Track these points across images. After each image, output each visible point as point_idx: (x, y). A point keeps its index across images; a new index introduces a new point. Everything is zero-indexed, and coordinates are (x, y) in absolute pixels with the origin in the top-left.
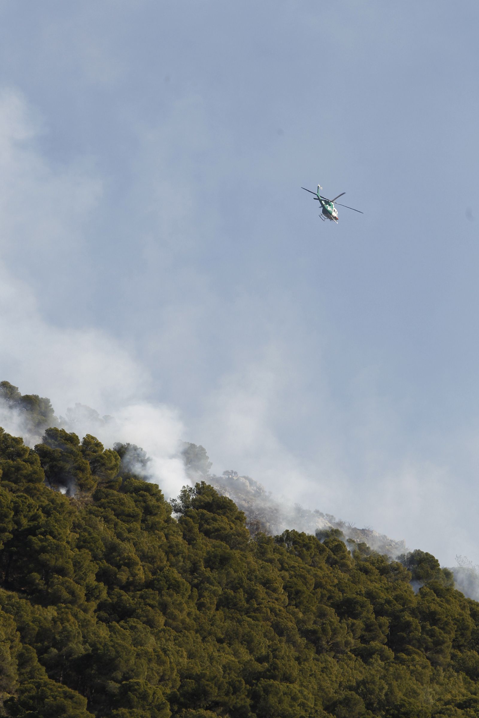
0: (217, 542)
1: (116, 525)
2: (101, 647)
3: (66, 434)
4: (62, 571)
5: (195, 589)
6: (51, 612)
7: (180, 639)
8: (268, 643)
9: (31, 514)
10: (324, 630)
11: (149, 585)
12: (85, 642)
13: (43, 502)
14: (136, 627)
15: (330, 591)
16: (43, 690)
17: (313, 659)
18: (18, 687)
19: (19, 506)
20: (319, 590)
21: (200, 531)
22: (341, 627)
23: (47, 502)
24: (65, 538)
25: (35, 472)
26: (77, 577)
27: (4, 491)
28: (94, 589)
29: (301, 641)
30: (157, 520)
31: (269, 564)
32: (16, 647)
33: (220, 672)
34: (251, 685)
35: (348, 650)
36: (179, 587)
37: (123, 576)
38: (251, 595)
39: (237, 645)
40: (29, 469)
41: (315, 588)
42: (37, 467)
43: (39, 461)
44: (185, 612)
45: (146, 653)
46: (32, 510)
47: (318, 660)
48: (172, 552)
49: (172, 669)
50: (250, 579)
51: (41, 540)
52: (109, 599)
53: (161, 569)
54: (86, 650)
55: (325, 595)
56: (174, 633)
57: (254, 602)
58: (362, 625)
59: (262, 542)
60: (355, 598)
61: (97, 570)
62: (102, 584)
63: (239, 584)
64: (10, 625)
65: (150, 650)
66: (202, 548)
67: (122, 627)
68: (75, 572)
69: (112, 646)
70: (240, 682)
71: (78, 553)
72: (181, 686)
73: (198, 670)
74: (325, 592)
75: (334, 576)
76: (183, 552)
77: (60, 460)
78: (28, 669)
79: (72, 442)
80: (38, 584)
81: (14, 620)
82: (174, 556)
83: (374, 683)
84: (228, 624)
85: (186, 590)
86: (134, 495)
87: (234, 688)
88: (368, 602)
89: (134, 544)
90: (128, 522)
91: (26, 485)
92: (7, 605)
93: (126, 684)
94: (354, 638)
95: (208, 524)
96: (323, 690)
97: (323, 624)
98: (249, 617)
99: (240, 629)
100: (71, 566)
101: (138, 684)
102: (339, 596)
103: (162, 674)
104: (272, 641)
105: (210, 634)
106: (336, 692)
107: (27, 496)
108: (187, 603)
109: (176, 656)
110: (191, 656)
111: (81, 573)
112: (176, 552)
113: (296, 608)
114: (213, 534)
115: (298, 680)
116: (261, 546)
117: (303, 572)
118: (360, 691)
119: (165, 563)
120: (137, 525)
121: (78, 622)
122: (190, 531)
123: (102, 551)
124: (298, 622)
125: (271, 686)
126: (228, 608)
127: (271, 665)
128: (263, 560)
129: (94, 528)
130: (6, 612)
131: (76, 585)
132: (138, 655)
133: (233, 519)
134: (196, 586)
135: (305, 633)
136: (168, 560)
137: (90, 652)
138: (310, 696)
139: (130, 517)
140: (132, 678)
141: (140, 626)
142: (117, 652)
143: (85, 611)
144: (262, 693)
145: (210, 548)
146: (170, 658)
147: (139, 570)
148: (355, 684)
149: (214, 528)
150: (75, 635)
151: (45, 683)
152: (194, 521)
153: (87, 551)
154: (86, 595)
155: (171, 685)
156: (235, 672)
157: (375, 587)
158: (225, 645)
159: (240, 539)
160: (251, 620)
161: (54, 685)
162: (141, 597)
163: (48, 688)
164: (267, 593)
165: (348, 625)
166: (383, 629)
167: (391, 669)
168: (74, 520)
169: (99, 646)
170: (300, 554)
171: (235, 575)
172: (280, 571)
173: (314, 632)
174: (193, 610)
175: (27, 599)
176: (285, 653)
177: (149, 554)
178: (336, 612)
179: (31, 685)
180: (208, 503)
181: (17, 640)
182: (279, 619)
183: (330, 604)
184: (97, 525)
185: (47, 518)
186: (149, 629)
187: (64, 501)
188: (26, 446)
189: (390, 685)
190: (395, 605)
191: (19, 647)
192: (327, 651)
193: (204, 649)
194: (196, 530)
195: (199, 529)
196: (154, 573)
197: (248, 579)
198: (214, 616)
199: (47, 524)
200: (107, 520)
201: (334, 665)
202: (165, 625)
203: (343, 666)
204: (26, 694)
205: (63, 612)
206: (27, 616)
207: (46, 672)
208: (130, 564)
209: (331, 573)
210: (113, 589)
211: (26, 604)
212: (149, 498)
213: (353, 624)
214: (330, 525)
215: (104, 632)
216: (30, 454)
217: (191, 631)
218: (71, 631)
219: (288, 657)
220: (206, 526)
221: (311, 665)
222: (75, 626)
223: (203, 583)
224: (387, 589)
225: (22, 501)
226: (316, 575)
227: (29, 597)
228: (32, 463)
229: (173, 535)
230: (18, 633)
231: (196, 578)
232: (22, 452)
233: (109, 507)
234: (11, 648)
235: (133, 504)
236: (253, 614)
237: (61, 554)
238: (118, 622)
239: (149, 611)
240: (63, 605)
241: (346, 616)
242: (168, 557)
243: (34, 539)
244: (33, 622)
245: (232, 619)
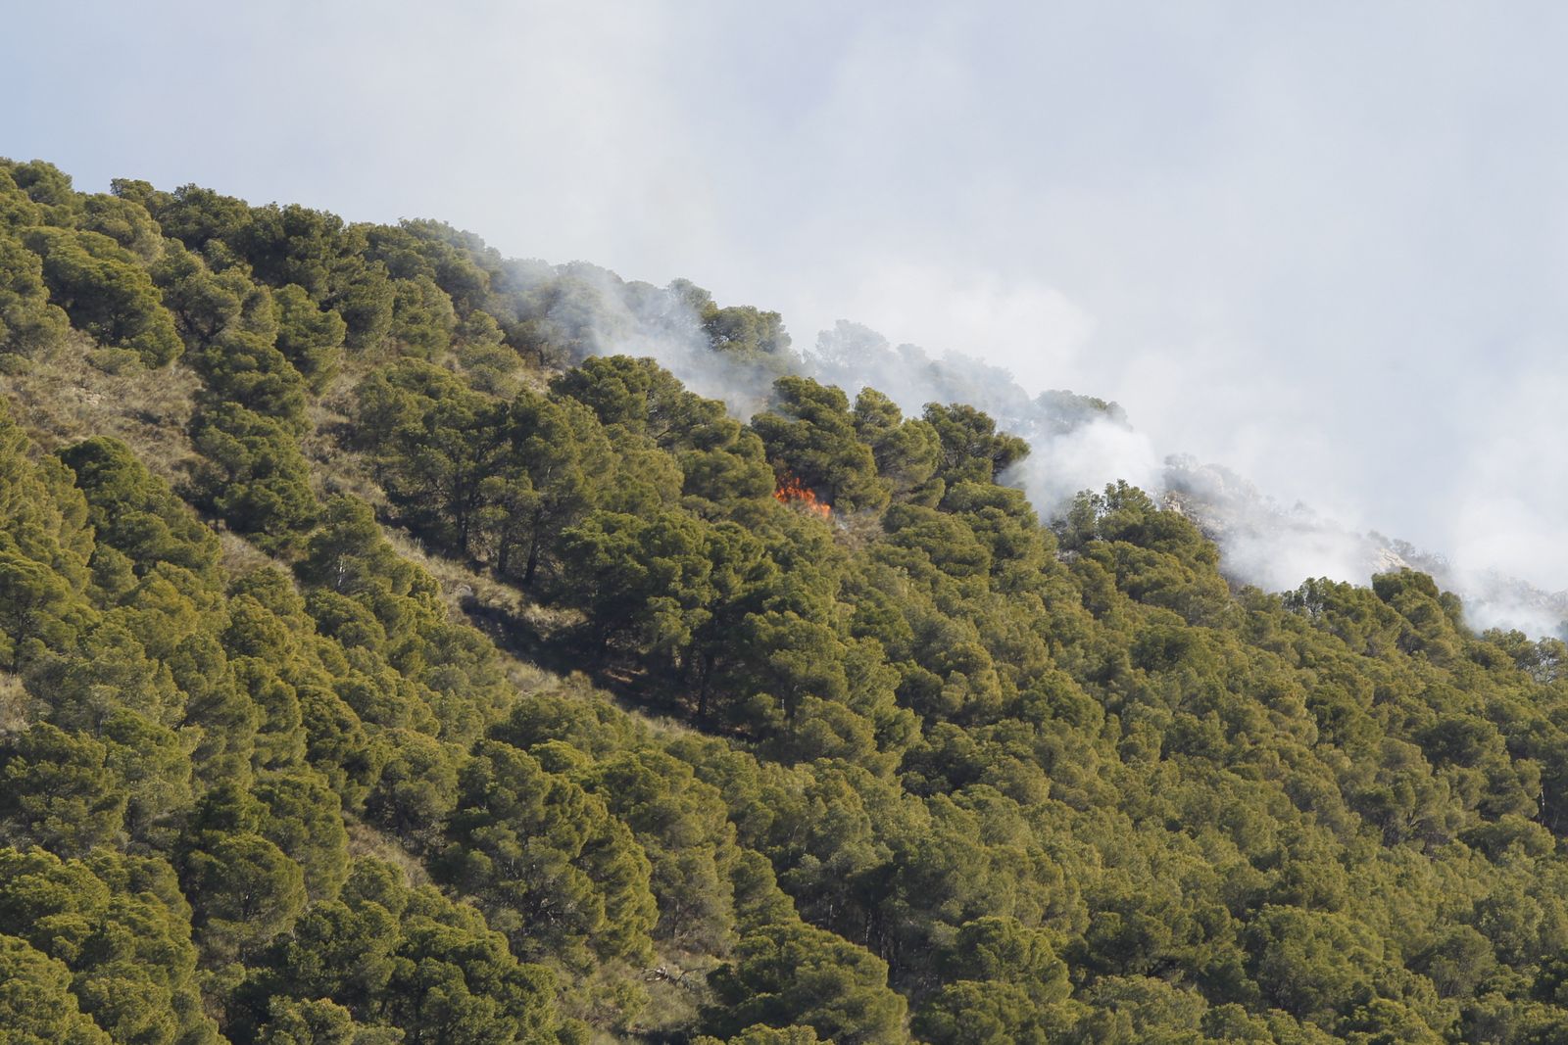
0: (1158, 611)
1: (935, 582)
2: (914, 849)
3: (818, 388)
4: (821, 688)
5: (1113, 716)
6: (801, 777)
7: (1085, 826)
8: (1277, 826)
9: (749, 565)
10: (1399, 794)
11: (1014, 709)
12: (878, 839)
13: (776, 538)
14: (986, 803)
15: (1406, 707)
16: (790, 947)
17: (1378, 857)
18: (737, 941)
19: (724, 549)
20: (1384, 707)
21: (1119, 589)
22: (1437, 786)
23: (783, 539)
24: (825, 614)
25: (754, 474)
26: (855, 700)
27: (689, 519)
28: (893, 724)
29: (1350, 819)
30: (1025, 568)
31: (1274, 654)
32: (727, 855)
33: (1175, 894)
34: (1245, 919)
35: (1452, 835)
36: (1077, 712)
37: (956, 694)
38: (1237, 724)
39: (1209, 833)
40: (739, 468)
41: (1377, 702)
42: (759, 462)
43: (762, 450)
44: (1093, 767)
45: (1012, 857)
46: (751, 556)
47: (1388, 859)
48: (1060, 636)
49: (1070, 891)
50: (1233, 689)
51: (773, 622)
52: (926, 744)
53: (1037, 675)
54: (881, 856)
55: (1399, 716)
56: (1071, 813)
57: (1242, 737)
58: (1483, 781)
59: (1257, 608)
60: (1464, 722)
61: (897, 683)
62: (909, 713)
63: (1208, 700)
64: (714, 808)
65: (1022, 851)
66: (1125, 625)
67: (958, 803)
68: (850, 687)
69: (939, 846)
70: (1219, 912)
71: (855, 646)
72: (1092, 928)
73: (1126, 891)
74: (1398, 710)
75: (1416, 675)
76: (1084, 636)
77: (807, 446)
78: (757, 903)
79: (832, 406)
80: (771, 718)
81: (722, 797)
82: (1064, 646)
83: (1511, 904)
84: (1189, 788)
85: (1094, 717)
86: (972, 515)
87: (1207, 926)
88: (1492, 727)
89: (975, 622)
90: (962, 574)
91: (738, 502)
92: (705, 765)
93: (972, 927)
94: (1464, 808)
95: (1136, 572)
96: (1403, 924)
97: (1397, 780)
98: (1233, 771)
99: (1217, 800)
100: (840, 677)
101: (997, 925)
102: (1429, 718)
103: (1048, 902)
104: (1287, 822)
105: (1150, 812)
106: (1430, 928)
107: (740, 528)
108: (1097, 746)
109: (1078, 862)
110: (1110, 861)
111: (864, 690)
112: (1069, 635)
113: (1336, 746)
114: (1148, 594)
115: (1347, 903)
116: (1254, 616)
117: (1347, 668)
118: (1483, 923)
119: (1045, 660)
120: (981, 581)
121: (862, 796)
122: (1097, 589)
123: (907, 640)
124: (1342, 781)
125: (1287, 919)
126: (1187, 753)
127: (1287, 873)
128: (1260, 646)
129: (888, 592)
130: (705, 780)
131: (855, 716)
132: (995, 864)
133: (1191, 559)
134: (1115, 709)
135: (1359, 803)
136: (1051, 654)
137: (891, 860)
138: (1375, 937)
139: (966, 564)
140: (983, 914)
141: (997, 800)
142: (949, 859)
143: (876, 771)
144: (1268, 935)
145: (1142, 625)
146: (1063, 867)
147: (990, 678)
148: (1471, 909)
149: (1149, 580)
150: (855, 825)
151: (794, 932)
152: (1104, 568)
153: (874, 641)
154: (876, 737)
155: (1069, 927)
156: (1209, 893)
157: (1508, 696)
158: (1183, 835)
159: (1207, 601)
160: (1239, 777)
161: (814, 936)
162: (997, 737)
163: (802, 943)
164: (1270, 717)
165: (1451, 780)
166: (1530, 785)
167: (1550, 872)
168: (843, 576)
169: (908, 846)
170: (1341, 629)
171: (1200, 681)
172: (1298, 668)
173: (1378, 799)
174: (1110, 761)
175: (748, 751)
176: (1316, 846)
177: (1010, 642)
178: (1423, 753)
179: (765, 938)
180: (1134, 526)
181: (730, 840)
182: (1299, 775)
183: (1409, 736)
184: (893, 584)
185: (785, 571)
186: (1016, 806)
187: (820, 535)
188: (732, 417)
189: (1548, 907)
190: (1552, 733)
191: (735, 855)
192: (1408, 839)
193: (1138, 846)
194: (1110, 586)
195: (1118, 583)
196: (1021, 686)
197: (1228, 689)
198: (1158, 772)
199: (786, 586)
200: (915, 573)
201: (1425, 868)
202: (1051, 796)
203: (1444, 869)
204: (754, 958)
205: (827, 776)
206: (750, 787)
207: (796, 907)
208: (968, 666)
209: (1410, 668)
210: (934, 722)
211: (747, 761)
212: (1005, 520)
213: (1463, 779)
214: (1403, 563)
215: (918, 815)
216: (741, 436)
217: (1109, 808)
218: (847, 817)
219: (1322, 854)
220: (1132, 577)
221: (1374, 870)
222: (855, 805)
223: (1131, 702)
224: (1534, 699)
225: (730, 539)
226: (1376, 676)
227: (752, 746)
228: (747, 455)
229: (1061, 600)
230: (732, 825)
231: (1115, 691)
232: (725, 432)
233: (919, 544)
234: (717, 857)
235: (969, 535)
236: (1243, 765)
237: (820, 650)
238: (949, 795)
239: (1014, 767)
240: (828, 761)
241: (1447, 759)
242: (1051, 647)
243: (758, 619)
244: (762, 800)
245: (1197, 777)
